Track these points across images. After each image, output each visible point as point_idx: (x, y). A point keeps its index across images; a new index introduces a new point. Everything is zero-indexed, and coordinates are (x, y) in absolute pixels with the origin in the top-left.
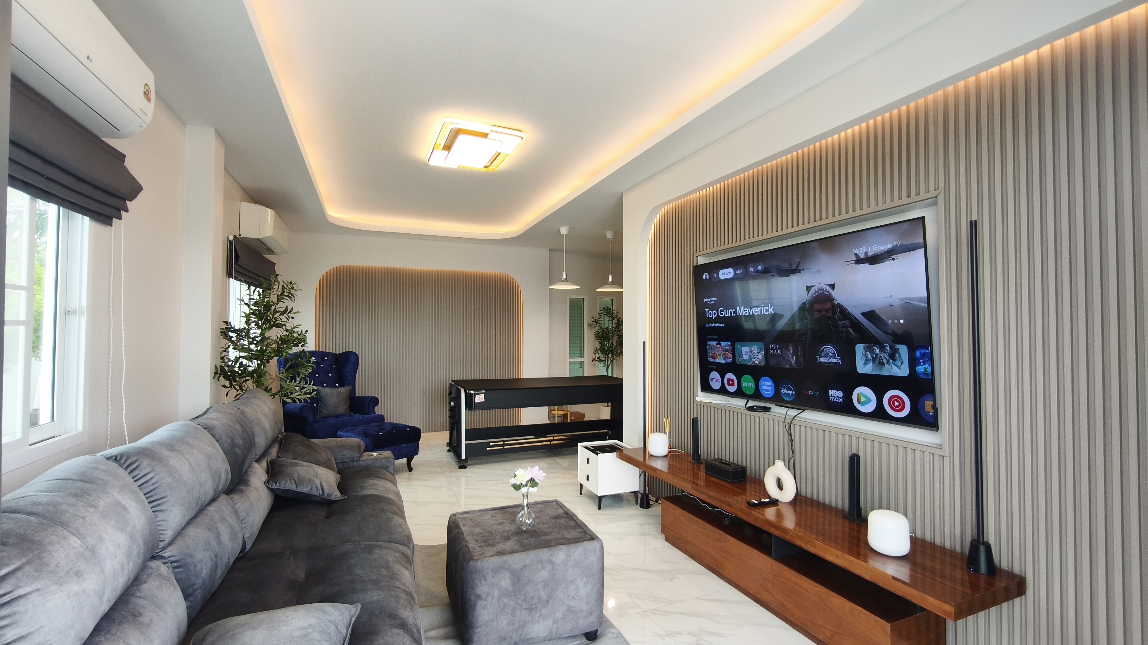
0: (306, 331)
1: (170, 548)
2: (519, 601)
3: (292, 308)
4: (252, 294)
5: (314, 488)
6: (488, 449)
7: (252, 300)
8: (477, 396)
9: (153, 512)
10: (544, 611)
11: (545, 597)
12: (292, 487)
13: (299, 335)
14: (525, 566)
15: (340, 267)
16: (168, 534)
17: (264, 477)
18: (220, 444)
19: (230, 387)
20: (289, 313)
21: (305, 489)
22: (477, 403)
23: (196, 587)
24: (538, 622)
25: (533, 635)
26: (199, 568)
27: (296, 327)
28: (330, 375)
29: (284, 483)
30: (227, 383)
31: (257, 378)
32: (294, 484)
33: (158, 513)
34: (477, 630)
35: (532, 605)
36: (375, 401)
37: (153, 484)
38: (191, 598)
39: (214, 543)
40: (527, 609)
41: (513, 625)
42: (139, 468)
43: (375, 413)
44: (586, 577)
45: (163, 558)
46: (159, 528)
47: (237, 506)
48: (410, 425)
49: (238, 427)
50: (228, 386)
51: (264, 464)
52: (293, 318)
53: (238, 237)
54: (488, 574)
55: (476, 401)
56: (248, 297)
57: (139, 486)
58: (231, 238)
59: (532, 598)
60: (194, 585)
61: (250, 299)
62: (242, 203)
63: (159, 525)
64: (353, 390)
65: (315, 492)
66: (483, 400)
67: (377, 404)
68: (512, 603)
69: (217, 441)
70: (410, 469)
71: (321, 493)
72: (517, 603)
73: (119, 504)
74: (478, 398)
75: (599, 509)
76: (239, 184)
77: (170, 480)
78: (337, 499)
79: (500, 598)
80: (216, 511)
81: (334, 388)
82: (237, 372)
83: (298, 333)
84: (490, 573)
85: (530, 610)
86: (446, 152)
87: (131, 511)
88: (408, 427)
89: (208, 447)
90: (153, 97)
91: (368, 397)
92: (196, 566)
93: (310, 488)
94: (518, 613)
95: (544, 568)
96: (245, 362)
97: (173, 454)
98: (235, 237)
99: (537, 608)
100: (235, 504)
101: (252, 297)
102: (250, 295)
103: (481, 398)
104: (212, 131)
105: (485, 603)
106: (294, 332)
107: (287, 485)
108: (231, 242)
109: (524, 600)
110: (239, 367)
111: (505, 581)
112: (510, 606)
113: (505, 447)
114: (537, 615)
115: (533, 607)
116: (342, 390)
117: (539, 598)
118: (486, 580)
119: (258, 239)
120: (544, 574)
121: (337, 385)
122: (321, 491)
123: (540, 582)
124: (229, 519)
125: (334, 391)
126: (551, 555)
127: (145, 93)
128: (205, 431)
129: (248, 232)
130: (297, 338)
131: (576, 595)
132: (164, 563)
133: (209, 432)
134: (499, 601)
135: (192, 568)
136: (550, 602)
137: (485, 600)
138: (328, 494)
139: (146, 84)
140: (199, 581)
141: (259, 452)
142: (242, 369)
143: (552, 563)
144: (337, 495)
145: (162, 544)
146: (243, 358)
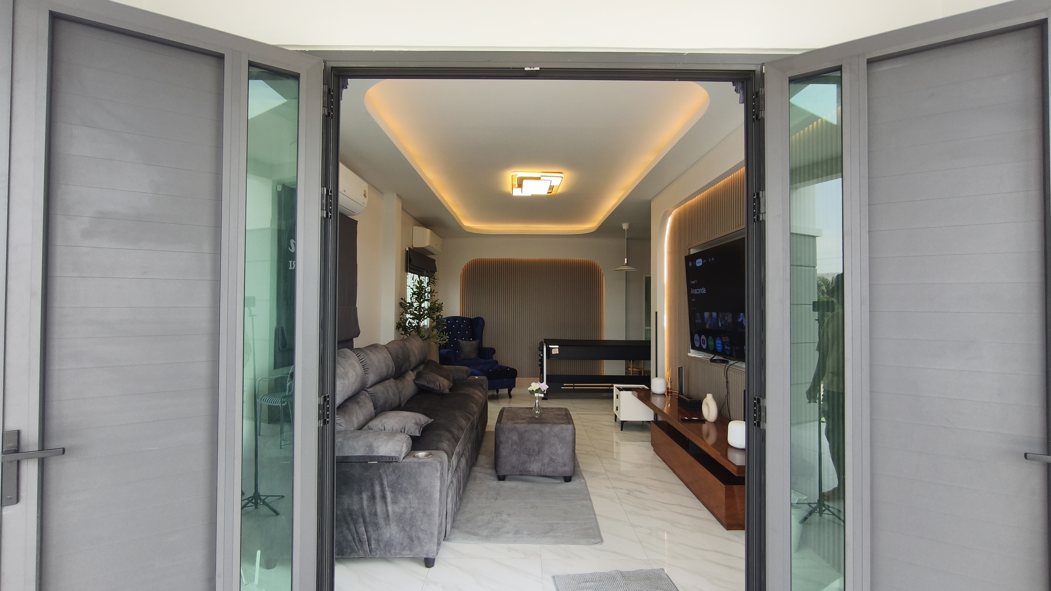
0: (442, 303)
1: (370, 389)
2: (522, 449)
3: (434, 290)
4: (414, 282)
5: (436, 386)
6: (562, 388)
7: (414, 286)
8: (553, 349)
9: (365, 373)
10: (537, 458)
11: (537, 450)
12: (426, 384)
13: (438, 305)
14: (526, 431)
15: (475, 259)
16: (369, 383)
17: (413, 377)
18: (391, 356)
19: (405, 334)
20: (432, 293)
21: (431, 386)
22: (553, 354)
23: (378, 406)
24: (533, 462)
25: (531, 469)
26: (379, 399)
27: (436, 301)
28: (467, 332)
29: (422, 381)
30: (403, 332)
31: (417, 329)
32: (426, 383)
33: (366, 374)
34: (501, 460)
35: (530, 453)
36: (493, 351)
37: (365, 363)
38: (377, 409)
39: (386, 393)
40: (527, 454)
41: (519, 461)
42: (360, 356)
43: (493, 359)
44: (562, 444)
45: (367, 391)
46: (367, 379)
47: (398, 385)
48: (510, 367)
49: (401, 350)
50: (404, 334)
51: (415, 373)
52: (434, 296)
53: (412, 248)
54: (506, 431)
55: (553, 353)
56: (413, 284)
57: (361, 362)
58: (407, 249)
59: (530, 449)
60: (377, 405)
61: (414, 285)
62: (414, 227)
63: (366, 379)
64: (481, 343)
65: (436, 388)
66: (558, 353)
67: (494, 353)
68: (518, 449)
69: (390, 354)
70: (510, 397)
71: (439, 389)
72: (521, 450)
73: (354, 363)
74: (554, 351)
75: (622, 430)
76: (412, 216)
77: (370, 362)
78: (447, 393)
79: (512, 445)
80: (388, 383)
81: (468, 341)
82: (407, 327)
83: (438, 304)
84: (507, 431)
85: (529, 455)
86: (520, 189)
87: (357, 367)
88: (509, 368)
89: (385, 354)
90: (367, 195)
91: (489, 348)
92: (378, 398)
93: (433, 385)
94: (522, 455)
95: (537, 434)
96: (411, 320)
97: (372, 353)
98: (409, 248)
99: (533, 455)
100: (398, 384)
101: (414, 284)
102: (413, 283)
103: (556, 351)
104: (396, 196)
105: (504, 446)
106: (436, 304)
107: (423, 382)
108: (407, 251)
109: (526, 449)
110: (408, 324)
111: (515, 437)
112: (517, 450)
113: (575, 388)
114: (533, 459)
115: (530, 454)
116: (474, 342)
117: (534, 450)
118: (505, 434)
119: (422, 248)
120: (537, 437)
121: (471, 339)
122: (439, 388)
123: (534, 441)
124: (393, 387)
125: (469, 343)
126: (541, 428)
127: (364, 195)
128: (386, 349)
129: (417, 244)
130: (438, 308)
131: (555, 452)
132: (368, 393)
133: (387, 349)
134: (511, 446)
135: (377, 398)
136: (540, 453)
137: (504, 445)
138: (442, 390)
139: (365, 190)
140: (379, 404)
141: (413, 365)
142: (410, 324)
143: (541, 432)
144: (447, 391)
145: (367, 386)
146: (410, 318)
